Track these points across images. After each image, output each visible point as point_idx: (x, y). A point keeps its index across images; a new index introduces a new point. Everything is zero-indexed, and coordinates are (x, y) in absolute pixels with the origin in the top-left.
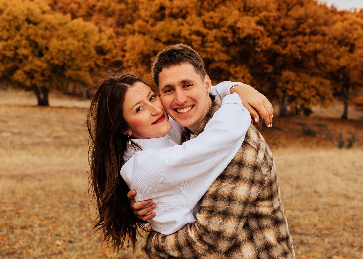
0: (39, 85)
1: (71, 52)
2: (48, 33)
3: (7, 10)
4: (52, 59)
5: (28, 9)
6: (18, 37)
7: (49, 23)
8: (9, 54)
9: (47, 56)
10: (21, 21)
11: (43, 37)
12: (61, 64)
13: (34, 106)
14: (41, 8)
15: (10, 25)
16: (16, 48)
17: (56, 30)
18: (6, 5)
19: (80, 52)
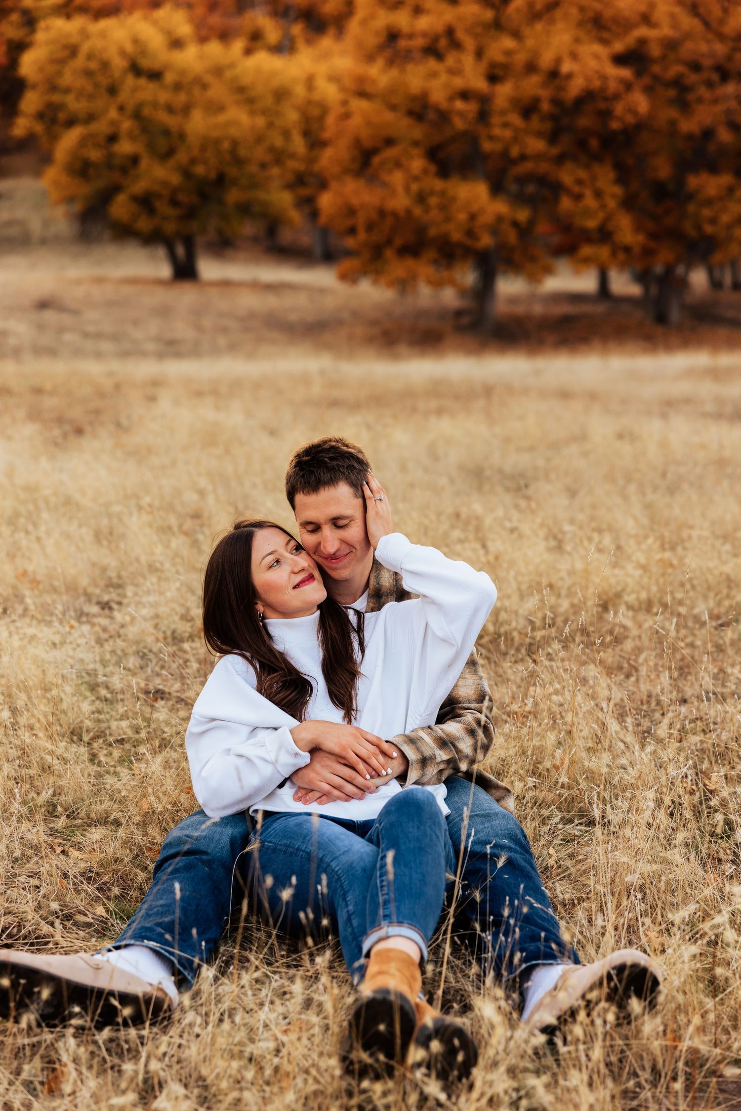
0: (170, 228)
1: (235, 143)
2: (182, 97)
3: (85, 48)
4: (193, 161)
5: (136, 41)
6: (113, 114)
7: (183, 73)
8: (95, 155)
9: (182, 157)
10: (117, 74)
12: (213, 175)
13: (159, 282)
14: (168, 33)
15: (96, 85)
16: (113, 138)
17: (205, 86)
18: (84, 34)
19: (259, 139)
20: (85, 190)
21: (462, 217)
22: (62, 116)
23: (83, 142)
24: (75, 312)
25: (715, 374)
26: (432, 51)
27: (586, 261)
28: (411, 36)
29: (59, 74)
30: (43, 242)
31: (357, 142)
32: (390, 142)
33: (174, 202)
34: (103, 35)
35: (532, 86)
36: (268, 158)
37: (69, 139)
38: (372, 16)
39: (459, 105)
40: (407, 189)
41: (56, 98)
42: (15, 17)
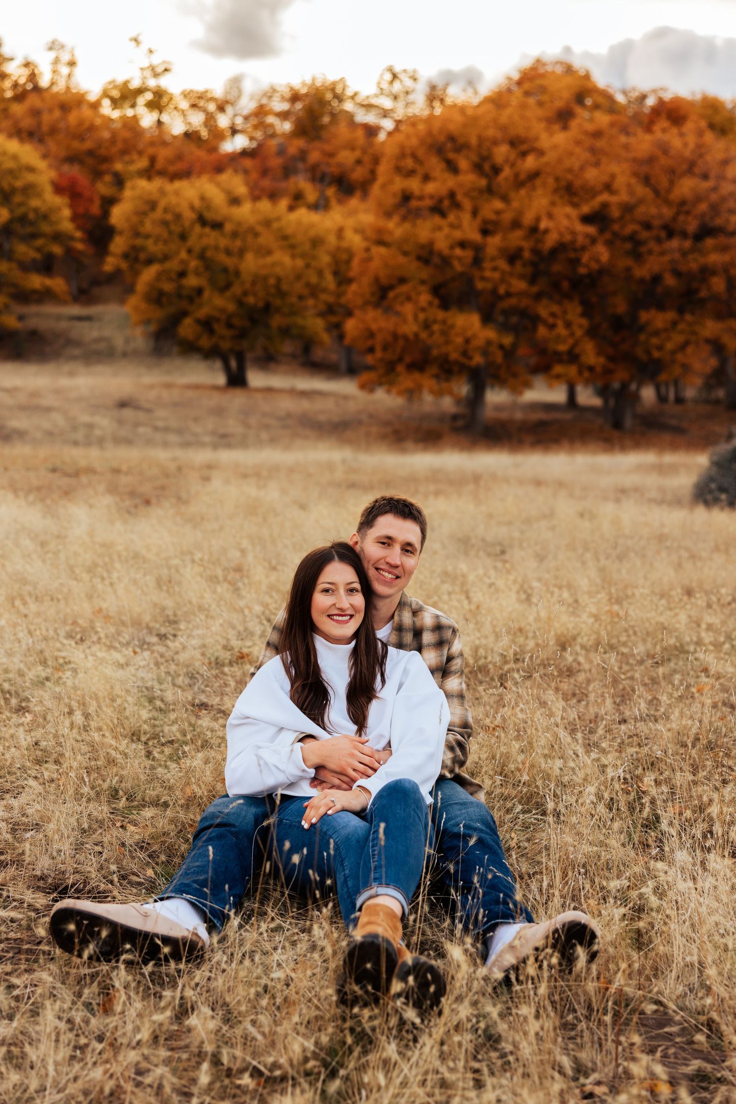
0: (226, 345)
1: (279, 280)
2: (238, 243)
3: (162, 203)
4: (245, 293)
5: (203, 198)
6: (183, 255)
7: (239, 224)
8: (168, 287)
9: (236, 289)
10: (187, 224)
11: (228, 252)
12: (261, 304)
13: (216, 388)
14: (228, 193)
15: (170, 232)
16: (182, 274)
17: (256, 235)
18: (162, 192)
19: (298, 277)
20: (159, 314)
21: (459, 340)
22: (142, 256)
23: (159, 277)
24: (149, 411)
25: (660, 469)
26: (438, 210)
27: (558, 377)
28: (421, 198)
29: (141, 223)
30: (125, 355)
31: (377, 280)
32: (402, 280)
33: (229, 325)
34: (177, 193)
35: (516, 238)
36: (305, 292)
37: (148, 275)
38: (391, 182)
39: (458, 252)
40: (416, 317)
41: (139, 242)
42: (108, 178)
